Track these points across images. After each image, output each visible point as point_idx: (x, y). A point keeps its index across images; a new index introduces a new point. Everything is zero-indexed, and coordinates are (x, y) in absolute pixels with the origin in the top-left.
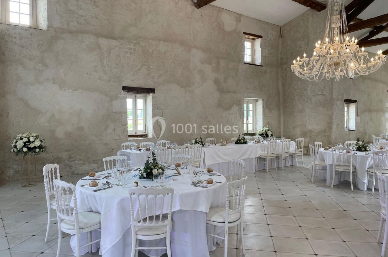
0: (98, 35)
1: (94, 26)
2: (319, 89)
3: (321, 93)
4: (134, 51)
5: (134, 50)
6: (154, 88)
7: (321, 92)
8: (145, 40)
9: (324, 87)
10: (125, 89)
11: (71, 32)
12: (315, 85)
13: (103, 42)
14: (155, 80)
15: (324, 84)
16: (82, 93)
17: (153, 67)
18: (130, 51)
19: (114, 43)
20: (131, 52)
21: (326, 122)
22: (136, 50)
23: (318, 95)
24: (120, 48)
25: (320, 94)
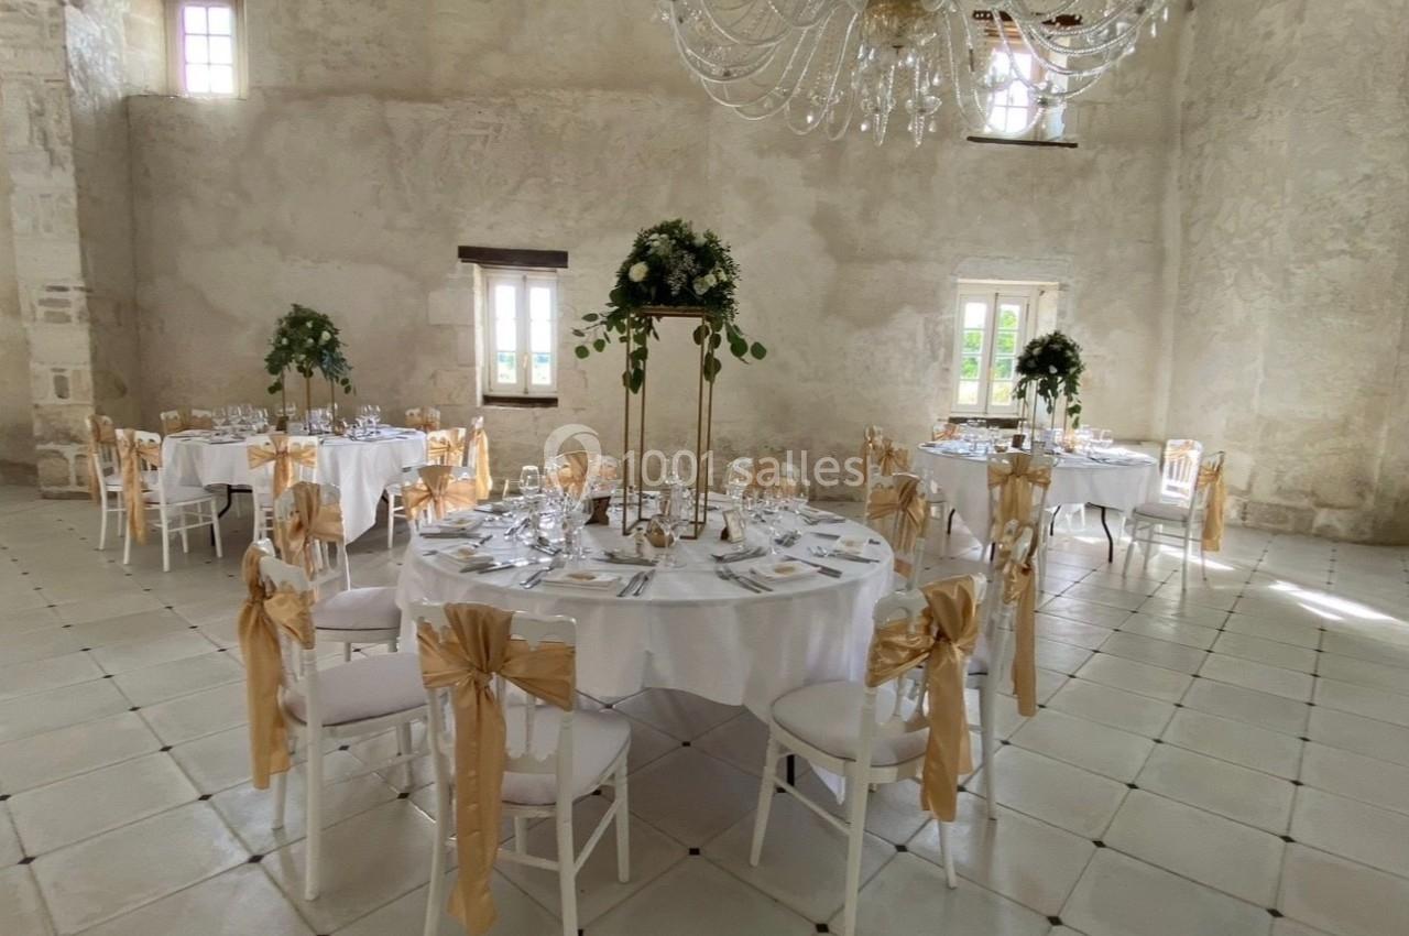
0: (383, 94)
1: (373, 67)
2: (1337, 226)
3: (1345, 246)
4: (495, 131)
5: (498, 130)
6: (564, 250)
7: (1348, 241)
8: (536, 92)
9: (1369, 214)
10: (468, 254)
11: (306, 96)
12: (1318, 209)
13: (401, 114)
14: (570, 223)
15: (1369, 199)
16: (339, 268)
17: (561, 180)
18: (484, 132)
19: (432, 112)
20: (487, 136)
21: (1356, 387)
22: (504, 129)
23: (1329, 255)
24: (450, 128)
25: (1343, 252)
